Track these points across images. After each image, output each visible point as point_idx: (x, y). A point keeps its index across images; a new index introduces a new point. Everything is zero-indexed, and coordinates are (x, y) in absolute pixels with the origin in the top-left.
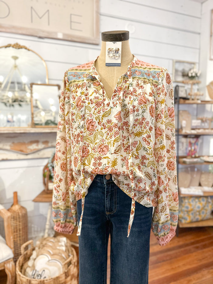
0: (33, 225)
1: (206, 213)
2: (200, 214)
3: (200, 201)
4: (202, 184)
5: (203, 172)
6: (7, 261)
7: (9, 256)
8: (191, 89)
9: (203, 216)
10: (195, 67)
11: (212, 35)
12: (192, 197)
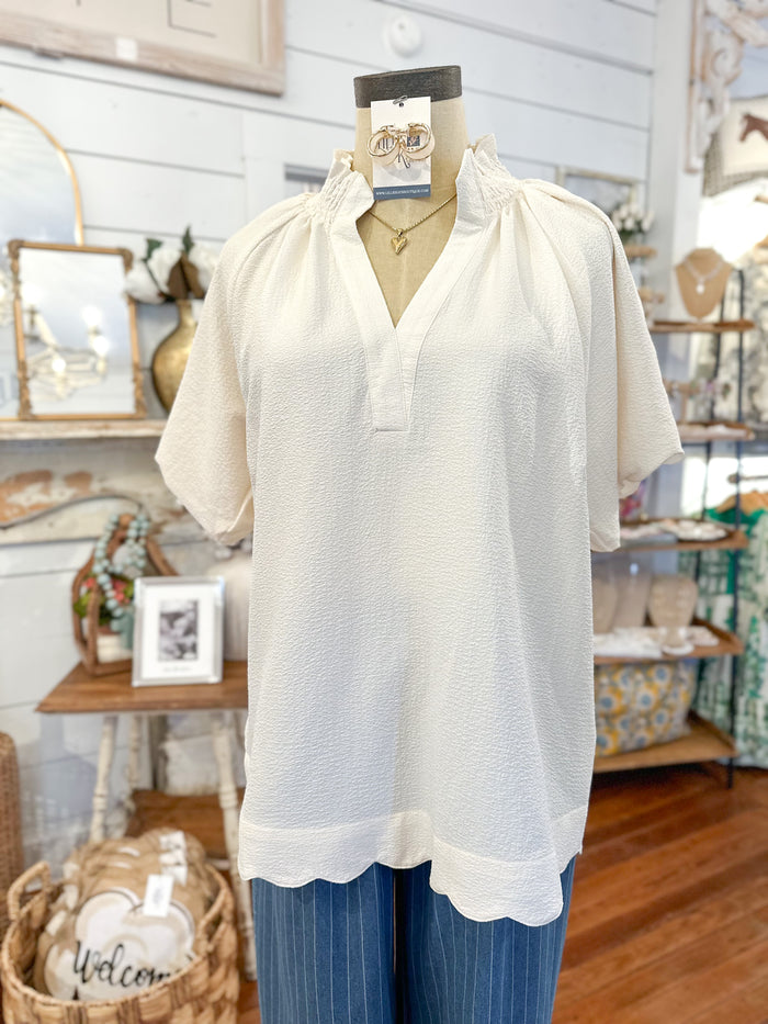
0: (39, 799)
2: (649, 724)
3: (649, 680)
4: (655, 617)
5: (657, 575)
10: (634, 195)
11: (697, 79)
12: (623, 663)
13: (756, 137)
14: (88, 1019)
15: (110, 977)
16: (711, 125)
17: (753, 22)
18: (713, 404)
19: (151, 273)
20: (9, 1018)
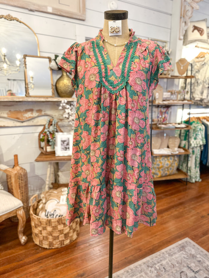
1: (173, 169)
2: (168, 170)
3: (168, 160)
4: (170, 146)
5: (171, 136)
6: (19, 209)
7: (20, 204)
9: (170, 171)
10: (167, 45)
11: (182, 17)
12: (162, 156)
13: (196, 31)
14: (51, 222)
15: (53, 217)
16: (185, 28)
17: (196, 4)
18: (184, 96)
19: (56, 63)
20: (33, 224)
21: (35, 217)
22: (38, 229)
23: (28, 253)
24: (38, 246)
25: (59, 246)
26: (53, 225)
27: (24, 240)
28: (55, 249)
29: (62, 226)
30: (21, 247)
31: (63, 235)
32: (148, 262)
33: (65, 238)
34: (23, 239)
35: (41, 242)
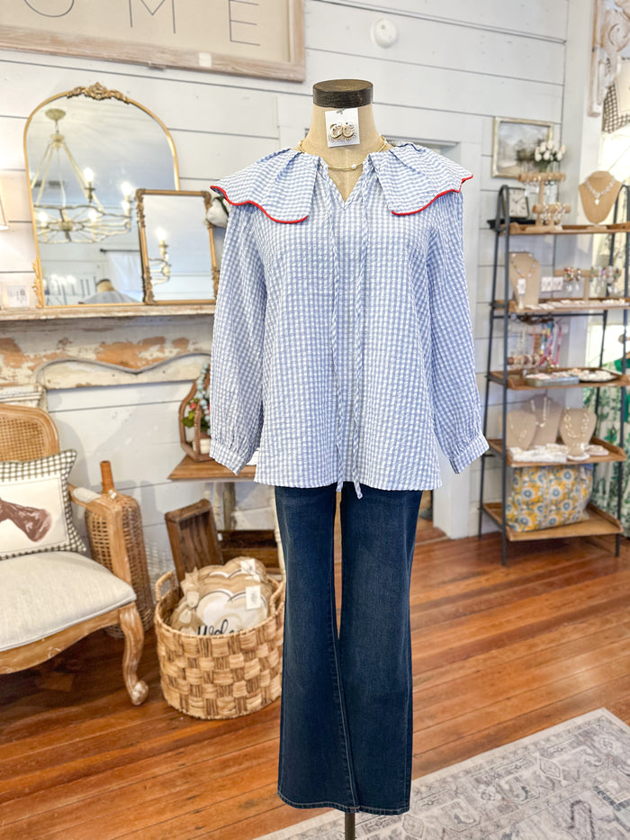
1: (574, 508)
2: (558, 509)
3: (558, 479)
4: (564, 438)
5: (568, 408)
6: (124, 607)
7: (128, 596)
8: (540, 194)
9: (566, 513)
10: (551, 134)
11: (598, 46)
12: (539, 467)
14: (212, 646)
16: (608, 80)
19: (224, 208)
20: (162, 651)
21: (168, 631)
22: (176, 665)
23: (150, 728)
24: (178, 710)
25: (233, 713)
26: (215, 655)
27: (140, 692)
28: (221, 720)
29: (241, 657)
30: (131, 712)
31: (243, 683)
32: (480, 769)
33: (249, 692)
34: (137, 690)
35: (184, 700)
